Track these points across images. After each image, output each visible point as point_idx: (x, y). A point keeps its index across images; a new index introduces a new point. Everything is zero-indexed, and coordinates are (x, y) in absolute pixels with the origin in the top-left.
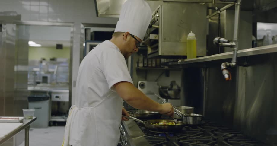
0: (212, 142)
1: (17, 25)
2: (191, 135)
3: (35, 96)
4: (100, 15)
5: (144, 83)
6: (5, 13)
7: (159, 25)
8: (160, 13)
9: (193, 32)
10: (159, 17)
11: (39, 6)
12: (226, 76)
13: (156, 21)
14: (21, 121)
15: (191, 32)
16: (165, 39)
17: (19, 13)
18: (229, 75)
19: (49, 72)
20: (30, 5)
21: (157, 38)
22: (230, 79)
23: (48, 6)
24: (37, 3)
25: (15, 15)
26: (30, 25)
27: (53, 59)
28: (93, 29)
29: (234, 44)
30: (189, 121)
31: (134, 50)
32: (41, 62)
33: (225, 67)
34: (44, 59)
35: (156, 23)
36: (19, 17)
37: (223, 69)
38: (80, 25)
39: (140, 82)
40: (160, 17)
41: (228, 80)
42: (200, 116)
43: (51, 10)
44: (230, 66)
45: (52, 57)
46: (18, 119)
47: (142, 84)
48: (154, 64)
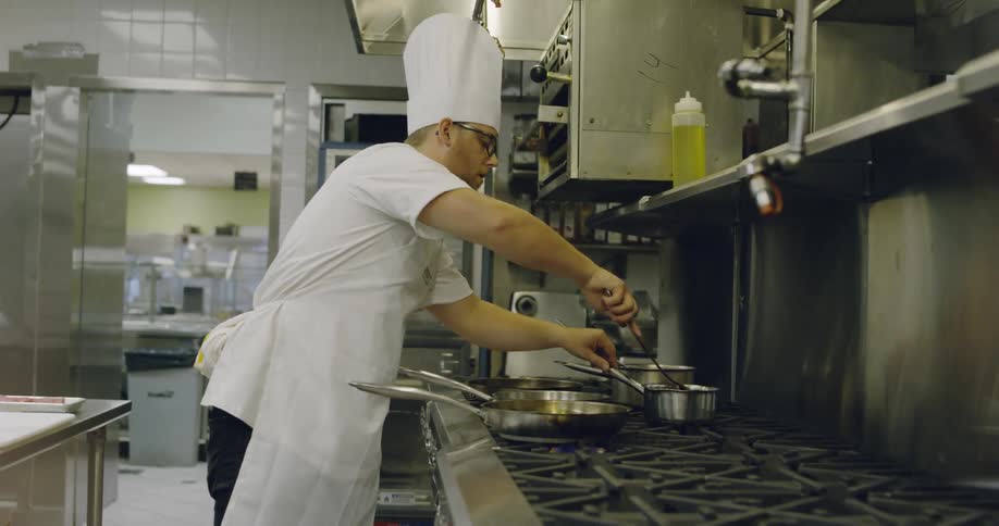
0: (739, 468)
1: (84, 91)
2: (666, 450)
3: (152, 352)
4: (370, 48)
5: (533, 298)
6: (42, 46)
7: (570, 73)
8: (576, 28)
9: (692, 96)
10: (570, 41)
11: (163, 22)
12: (763, 199)
13: (562, 62)
14: (73, 409)
15: (688, 93)
16: (592, 121)
17: (91, 50)
18: (772, 194)
19: (205, 273)
20: (132, 21)
21: (563, 120)
22: (779, 209)
23: (194, 24)
24: (156, 16)
25: (78, 54)
26: (131, 91)
27: (226, 231)
28: (353, 108)
29: (792, 86)
30: (672, 410)
31: (483, 163)
32: (185, 240)
33: (759, 169)
34: (194, 231)
35: (561, 67)
36: (91, 62)
37: (752, 177)
38: (306, 92)
39: (517, 295)
40: (575, 42)
41: (770, 215)
42: (711, 392)
43: (205, 39)
44: (777, 166)
45: (222, 223)
46: (63, 402)
47: (522, 301)
48: (569, 229)
